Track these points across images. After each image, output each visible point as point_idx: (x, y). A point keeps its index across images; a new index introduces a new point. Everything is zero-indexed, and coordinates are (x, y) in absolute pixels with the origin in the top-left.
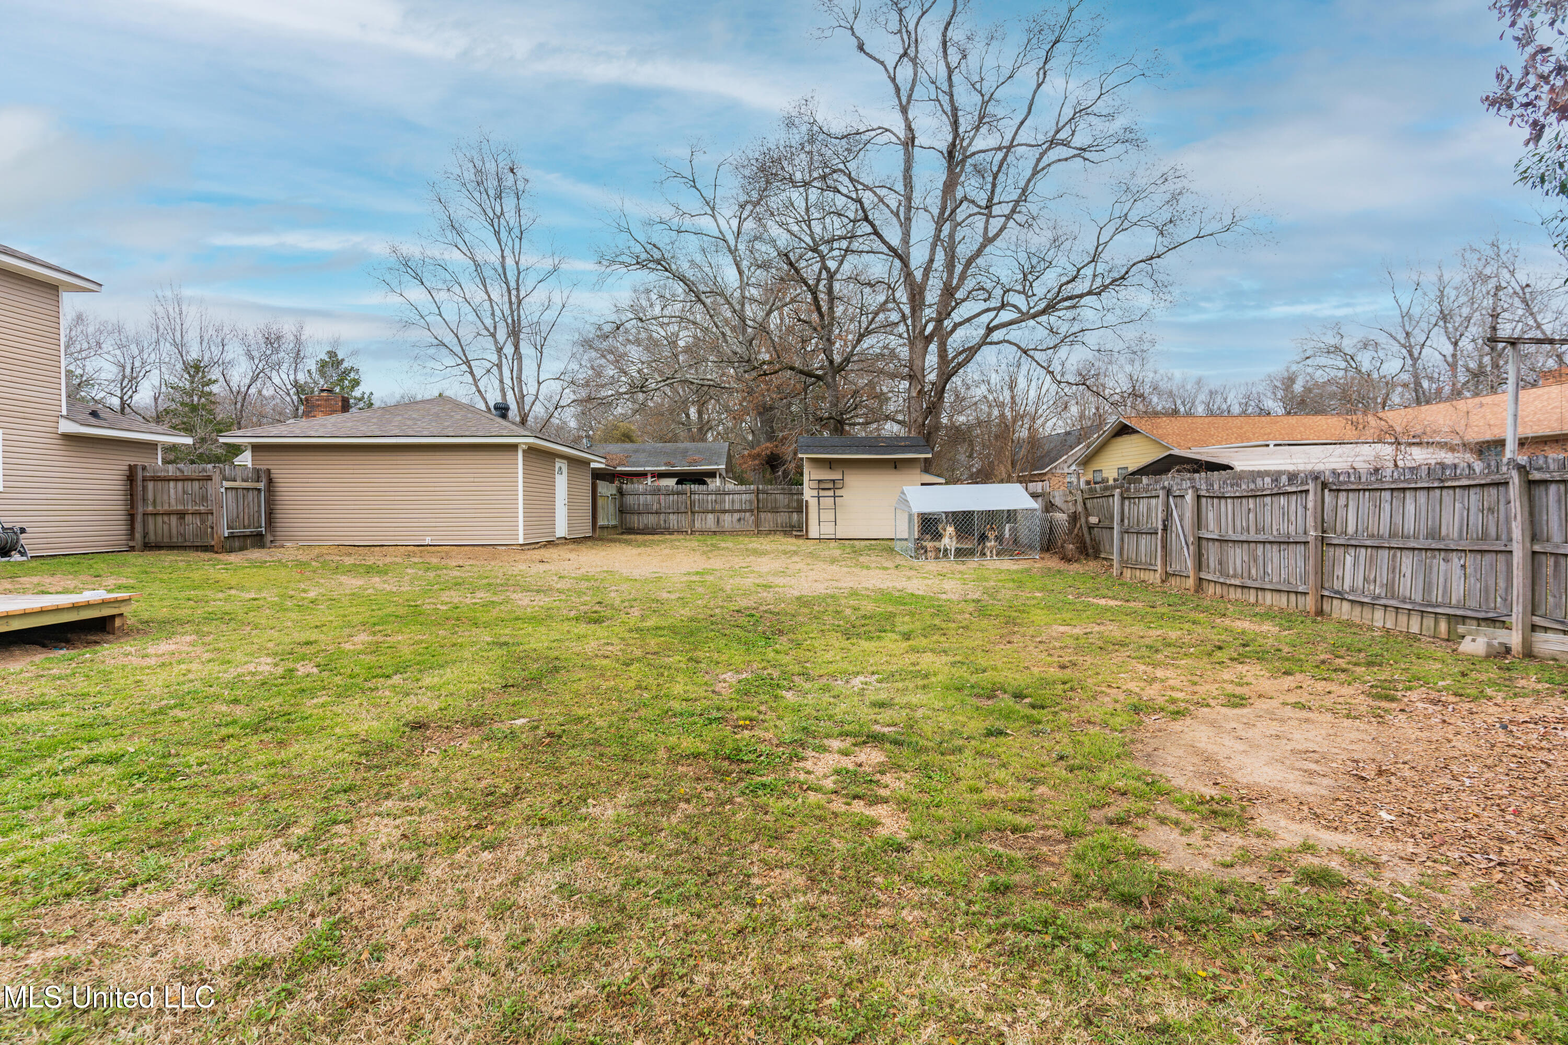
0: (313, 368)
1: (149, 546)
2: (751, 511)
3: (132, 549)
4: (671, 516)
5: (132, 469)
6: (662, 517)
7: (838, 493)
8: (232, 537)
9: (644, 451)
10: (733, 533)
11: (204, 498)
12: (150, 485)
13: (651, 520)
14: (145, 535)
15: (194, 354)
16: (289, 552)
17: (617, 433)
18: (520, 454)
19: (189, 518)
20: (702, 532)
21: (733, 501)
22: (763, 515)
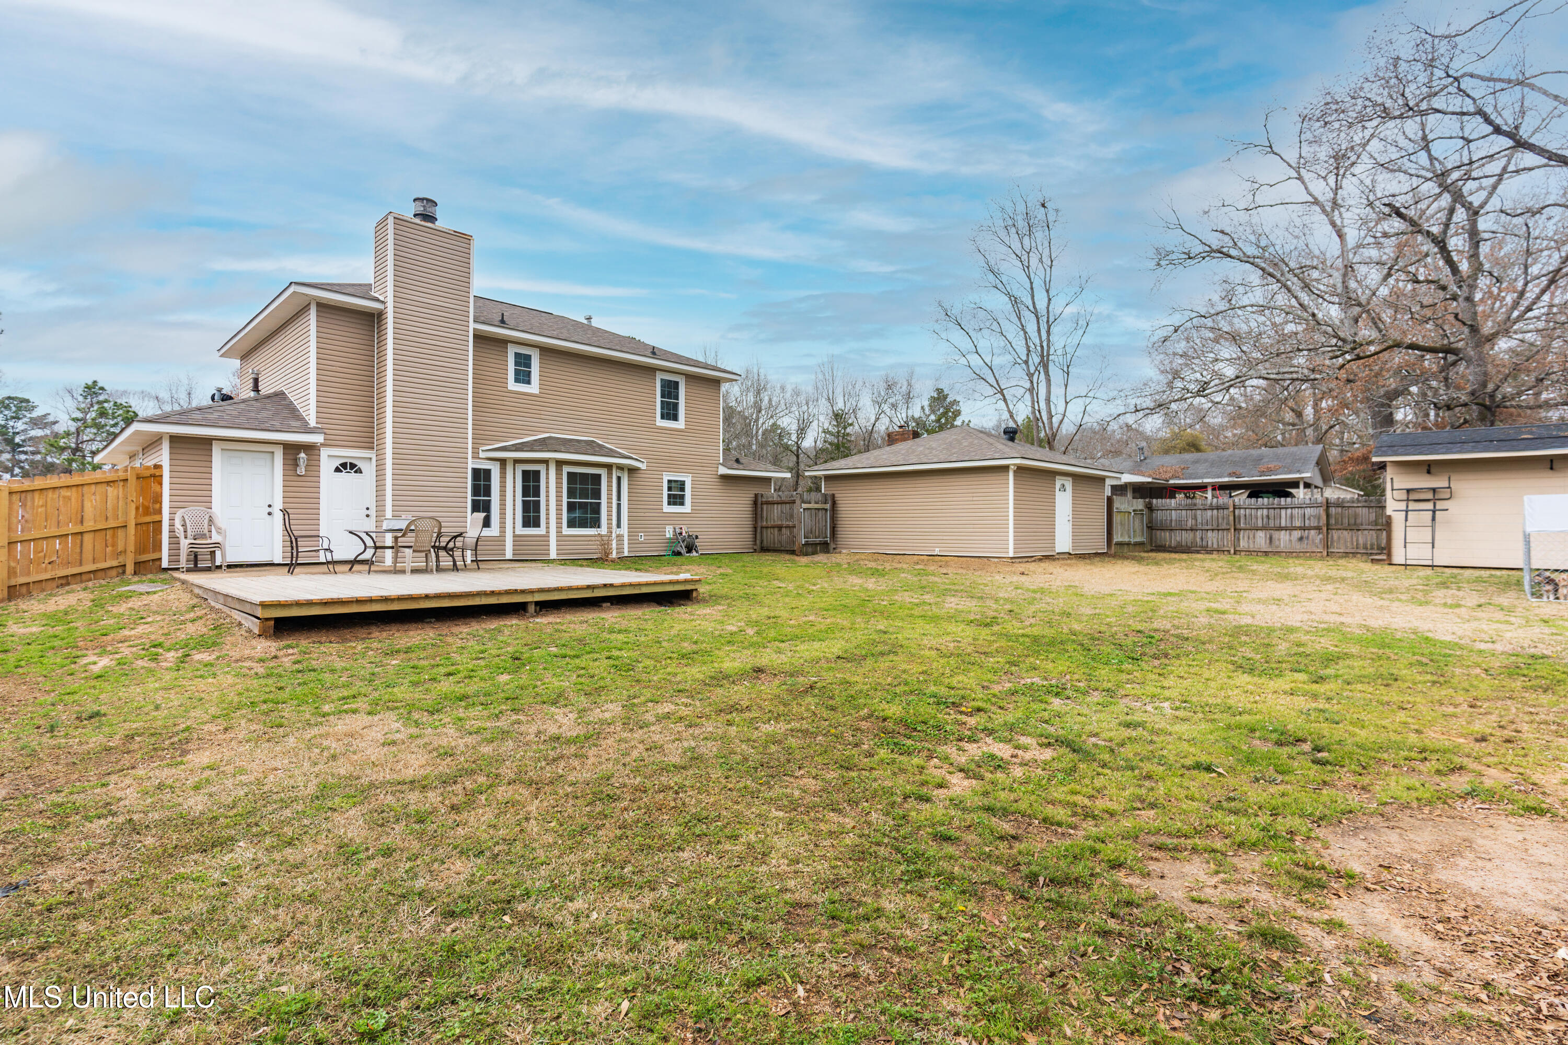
0: (926, 403)
1: (764, 550)
2: (1318, 528)
3: (755, 551)
4: (1210, 533)
5: (756, 495)
6: (1199, 534)
7: (1440, 505)
8: (807, 544)
9: (1206, 461)
10: (1290, 554)
11: (792, 516)
12: (765, 507)
13: (1185, 537)
14: (762, 542)
15: (840, 405)
16: (841, 558)
17: (1181, 444)
18: (1011, 474)
19: (784, 530)
20: (1249, 552)
21: (1292, 517)
22: (1335, 534)
